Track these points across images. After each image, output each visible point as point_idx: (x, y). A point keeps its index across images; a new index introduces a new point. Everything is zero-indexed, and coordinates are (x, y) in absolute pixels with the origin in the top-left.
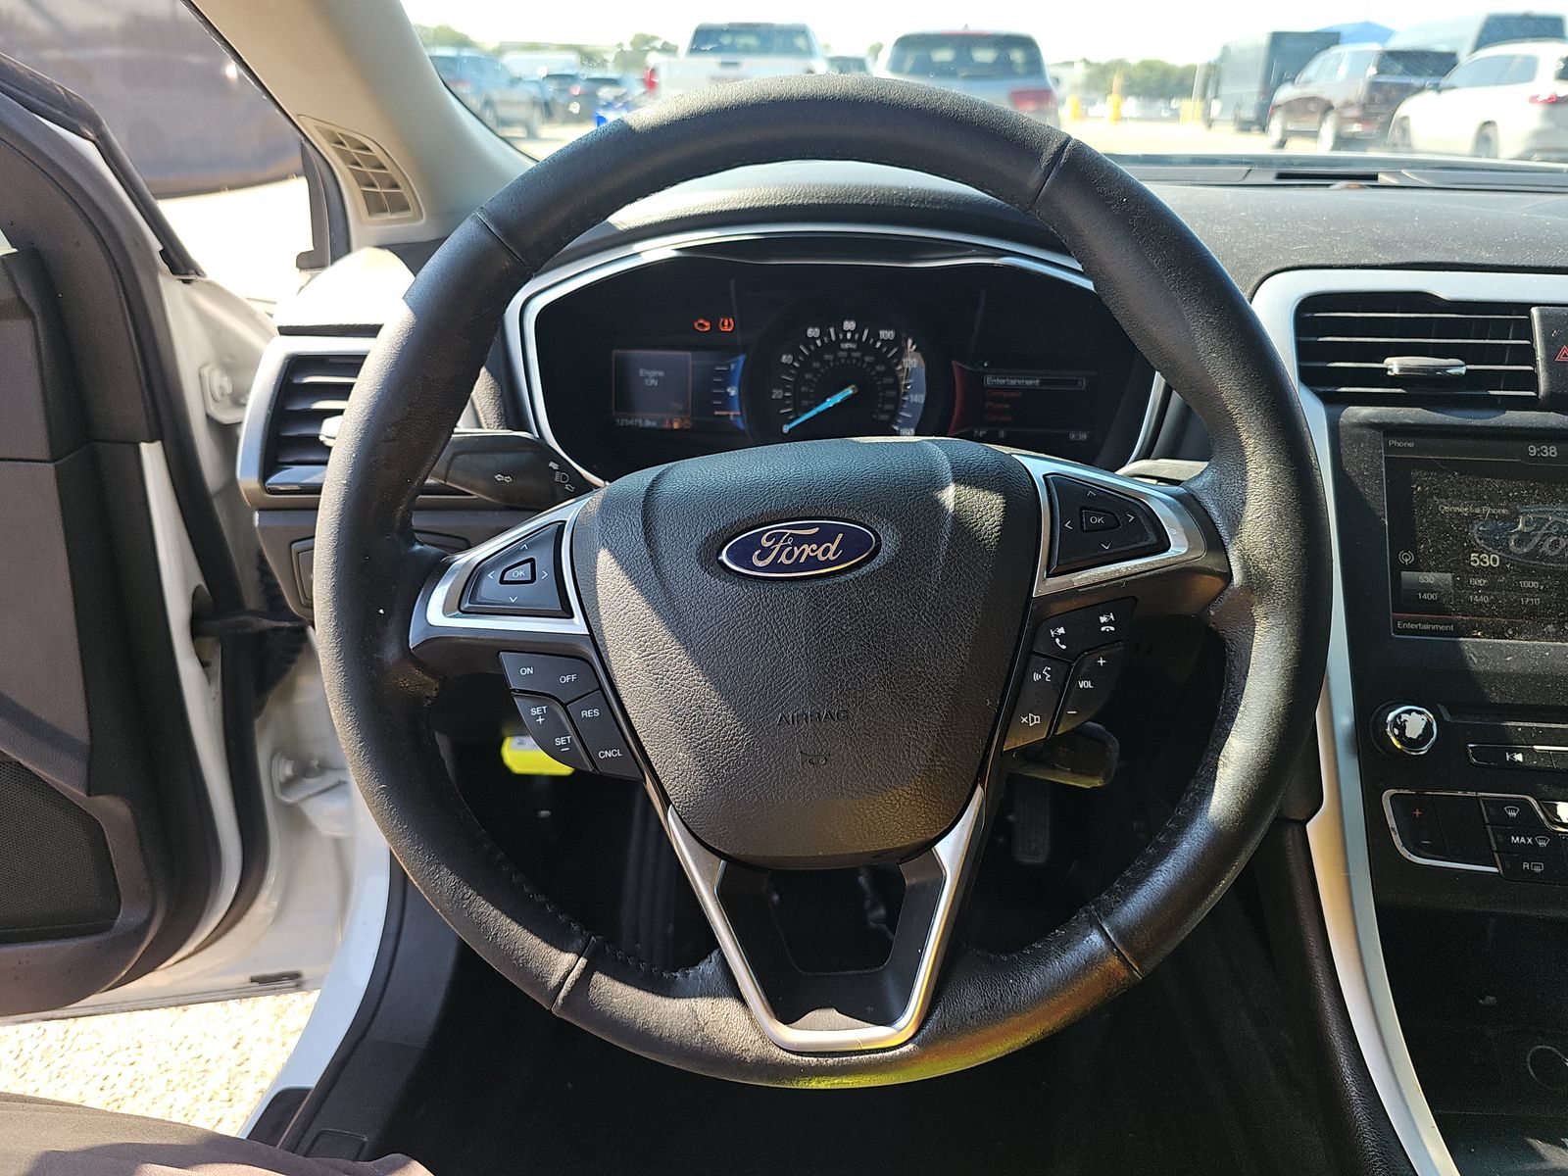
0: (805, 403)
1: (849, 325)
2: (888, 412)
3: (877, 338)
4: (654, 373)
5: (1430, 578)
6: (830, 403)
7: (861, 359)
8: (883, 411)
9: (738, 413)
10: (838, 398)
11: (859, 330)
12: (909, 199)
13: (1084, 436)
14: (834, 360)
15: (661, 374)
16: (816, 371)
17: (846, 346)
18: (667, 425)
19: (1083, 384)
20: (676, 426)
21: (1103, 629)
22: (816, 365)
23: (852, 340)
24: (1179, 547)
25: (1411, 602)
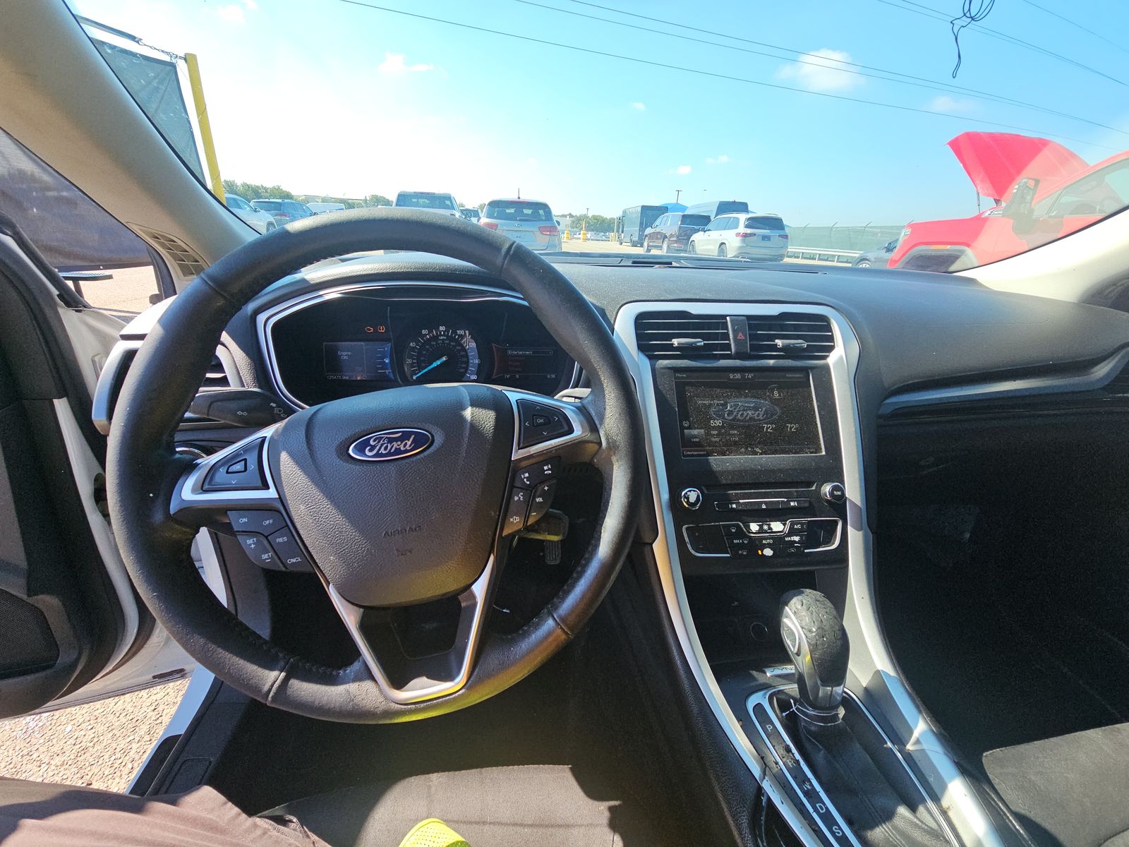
0: (423, 365)
1: (442, 328)
2: (463, 368)
3: (456, 334)
4: (346, 353)
5: (695, 432)
6: (435, 365)
7: (449, 344)
8: (461, 368)
9: (390, 371)
10: (438, 362)
11: (447, 331)
12: (456, 270)
13: (553, 376)
14: (436, 345)
15: (349, 353)
16: (428, 350)
17: (442, 338)
18: (354, 379)
19: (551, 353)
20: (359, 378)
21: (546, 473)
22: (427, 347)
23: (444, 335)
24: (578, 432)
25: (689, 443)
